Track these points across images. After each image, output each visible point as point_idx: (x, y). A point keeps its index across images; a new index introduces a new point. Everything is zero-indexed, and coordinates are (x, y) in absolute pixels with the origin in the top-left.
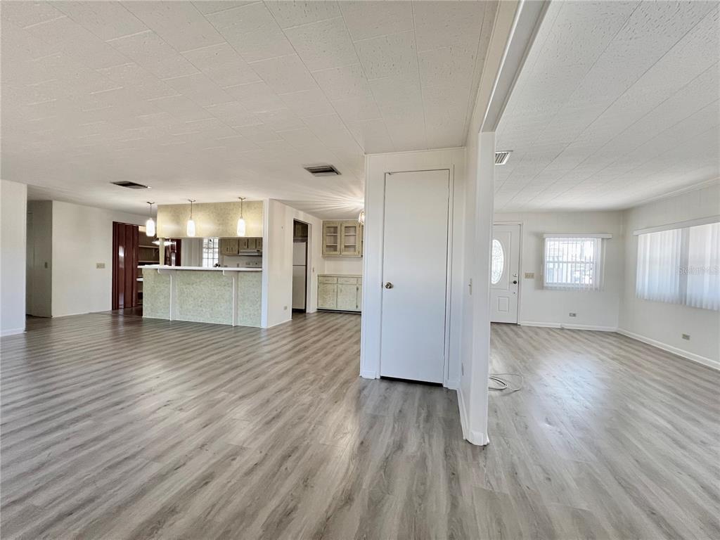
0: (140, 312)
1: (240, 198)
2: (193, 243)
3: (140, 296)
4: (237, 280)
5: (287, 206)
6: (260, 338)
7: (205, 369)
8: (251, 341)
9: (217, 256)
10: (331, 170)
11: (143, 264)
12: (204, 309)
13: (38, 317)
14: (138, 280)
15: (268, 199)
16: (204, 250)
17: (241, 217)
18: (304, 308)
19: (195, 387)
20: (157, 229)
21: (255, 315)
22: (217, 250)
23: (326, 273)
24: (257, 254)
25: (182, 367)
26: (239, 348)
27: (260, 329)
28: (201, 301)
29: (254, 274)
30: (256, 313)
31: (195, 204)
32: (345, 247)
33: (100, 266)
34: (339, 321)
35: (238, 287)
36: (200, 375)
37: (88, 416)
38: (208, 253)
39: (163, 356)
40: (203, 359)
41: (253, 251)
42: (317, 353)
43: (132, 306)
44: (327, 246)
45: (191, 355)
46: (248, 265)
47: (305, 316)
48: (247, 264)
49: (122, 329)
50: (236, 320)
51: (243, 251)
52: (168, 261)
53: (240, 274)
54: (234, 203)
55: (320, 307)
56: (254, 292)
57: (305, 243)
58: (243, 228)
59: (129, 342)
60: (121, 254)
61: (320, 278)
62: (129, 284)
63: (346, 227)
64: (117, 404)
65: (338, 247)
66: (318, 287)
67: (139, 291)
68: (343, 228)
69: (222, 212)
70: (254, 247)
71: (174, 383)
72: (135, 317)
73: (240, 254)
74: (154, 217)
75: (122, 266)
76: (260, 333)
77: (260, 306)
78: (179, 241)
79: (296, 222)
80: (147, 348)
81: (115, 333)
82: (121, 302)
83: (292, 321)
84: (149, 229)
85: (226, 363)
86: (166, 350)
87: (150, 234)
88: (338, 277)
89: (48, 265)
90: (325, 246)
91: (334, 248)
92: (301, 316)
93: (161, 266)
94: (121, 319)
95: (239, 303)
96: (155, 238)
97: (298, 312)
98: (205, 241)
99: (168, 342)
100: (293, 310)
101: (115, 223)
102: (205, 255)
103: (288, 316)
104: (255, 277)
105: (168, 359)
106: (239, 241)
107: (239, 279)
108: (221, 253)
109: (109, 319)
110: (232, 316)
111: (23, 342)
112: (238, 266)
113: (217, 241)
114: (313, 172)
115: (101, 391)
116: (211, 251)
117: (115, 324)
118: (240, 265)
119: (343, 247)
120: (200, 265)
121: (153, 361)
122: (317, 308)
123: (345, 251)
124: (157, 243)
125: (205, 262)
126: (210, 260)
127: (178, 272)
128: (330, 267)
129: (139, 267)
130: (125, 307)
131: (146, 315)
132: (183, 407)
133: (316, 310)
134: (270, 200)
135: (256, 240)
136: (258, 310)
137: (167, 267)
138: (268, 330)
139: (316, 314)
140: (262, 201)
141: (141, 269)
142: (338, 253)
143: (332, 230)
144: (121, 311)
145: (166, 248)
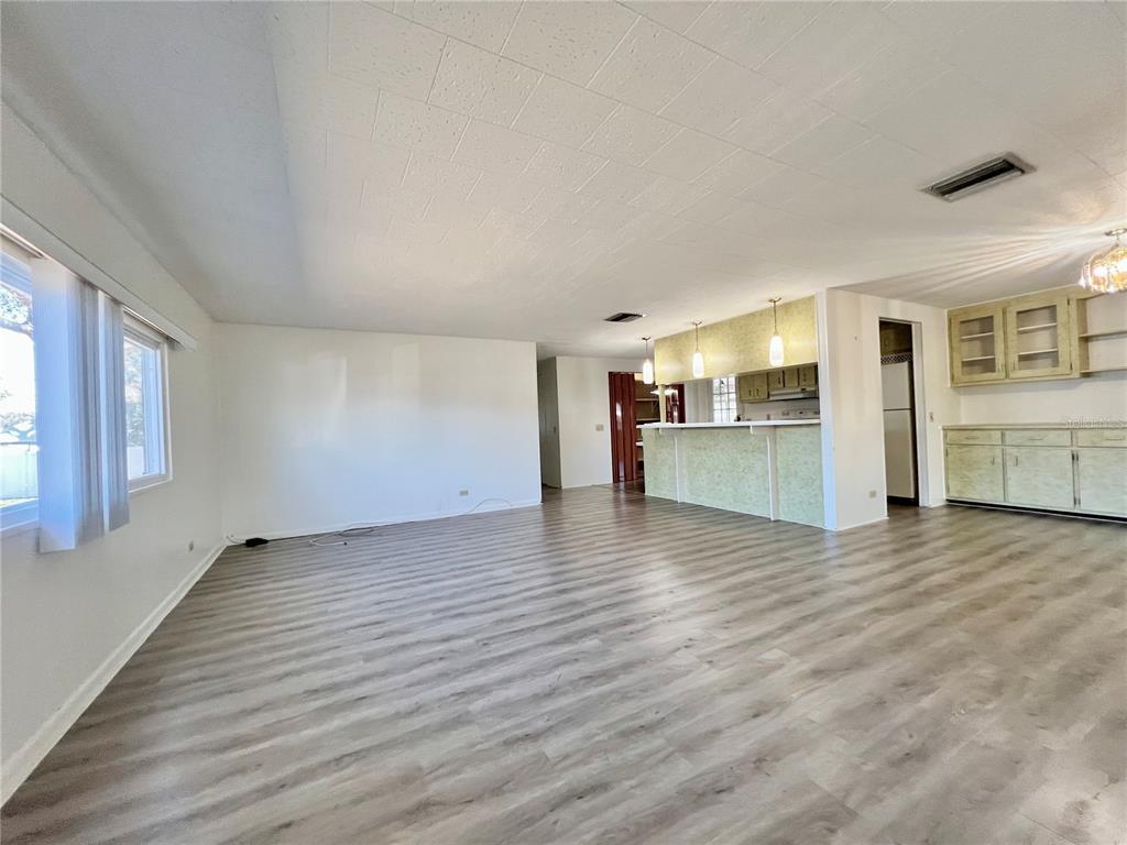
0: (642, 488)
1: (771, 301)
2: (699, 388)
3: (641, 465)
4: (774, 441)
5: (863, 296)
6: (826, 549)
7: (738, 593)
8: (811, 554)
9: (733, 405)
10: (1004, 167)
11: (642, 423)
12: (724, 489)
13: (551, 488)
14: (638, 444)
15: (824, 290)
16: (716, 398)
17: (776, 333)
18: (912, 496)
19: (726, 624)
20: (655, 373)
21: (810, 504)
22: (733, 396)
23: (964, 422)
24: (801, 396)
25: (702, 582)
26: (788, 564)
27: (822, 531)
28: (719, 476)
29: (805, 429)
30: (811, 500)
31: (701, 328)
32: (1023, 358)
33: (600, 428)
34: (1018, 533)
35: (776, 452)
36: (732, 603)
37: (595, 631)
38: (721, 401)
39: (675, 556)
40: (732, 574)
41: (793, 390)
42: (982, 608)
43: (632, 479)
44: (965, 364)
45: (712, 563)
46: (786, 414)
47: (917, 514)
48: (783, 414)
49: (624, 508)
50: (776, 510)
51: (777, 393)
52: (670, 418)
53: (778, 430)
54: (762, 313)
55: (954, 495)
56: (806, 463)
57: (906, 364)
58: (779, 351)
59: (632, 529)
60: (619, 413)
61: (950, 434)
62: (628, 451)
63: (1019, 313)
64: (626, 622)
65: (1000, 361)
66: (947, 454)
67: (640, 459)
68: (1012, 318)
69: (743, 330)
70: (796, 384)
71: (693, 607)
72: (636, 495)
73: (771, 398)
74: (652, 358)
75: (620, 427)
76: (822, 539)
77: (821, 487)
78: (680, 388)
79: (885, 325)
80: (653, 541)
81: (618, 515)
82: (622, 474)
83: (889, 522)
84: (646, 375)
85: (775, 590)
86: (678, 548)
87: (648, 380)
88: (1003, 431)
89: (556, 430)
90: (958, 364)
91: (989, 366)
92: (908, 512)
93: (663, 424)
94: (622, 495)
95: (779, 480)
96: (654, 387)
97: (903, 505)
98: (716, 383)
99: (679, 536)
100: (888, 497)
101: (610, 373)
102: (716, 406)
103: (881, 512)
104: (807, 436)
105: (683, 563)
106: (769, 376)
107: (778, 439)
108: (740, 400)
109: (610, 494)
110: (768, 502)
111: (540, 514)
112: (769, 419)
113: (732, 381)
114: (944, 194)
115: (606, 597)
116: (725, 398)
117: (616, 501)
118: (772, 417)
119: (1014, 358)
120: (711, 420)
121: (663, 563)
122: (945, 497)
123: (1020, 369)
124: (656, 392)
125: (717, 415)
126: (725, 411)
127: (684, 432)
128: (973, 410)
129: (638, 427)
130: (626, 480)
131: (649, 492)
132: (715, 659)
133: (943, 503)
134: (830, 289)
135: (798, 370)
136: (816, 495)
137: (669, 425)
138: (840, 535)
139: (945, 511)
140: (813, 297)
141: (640, 429)
142: (998, 374)
143: (976, 326)
144: (622, 485)
145: (667, 398)
